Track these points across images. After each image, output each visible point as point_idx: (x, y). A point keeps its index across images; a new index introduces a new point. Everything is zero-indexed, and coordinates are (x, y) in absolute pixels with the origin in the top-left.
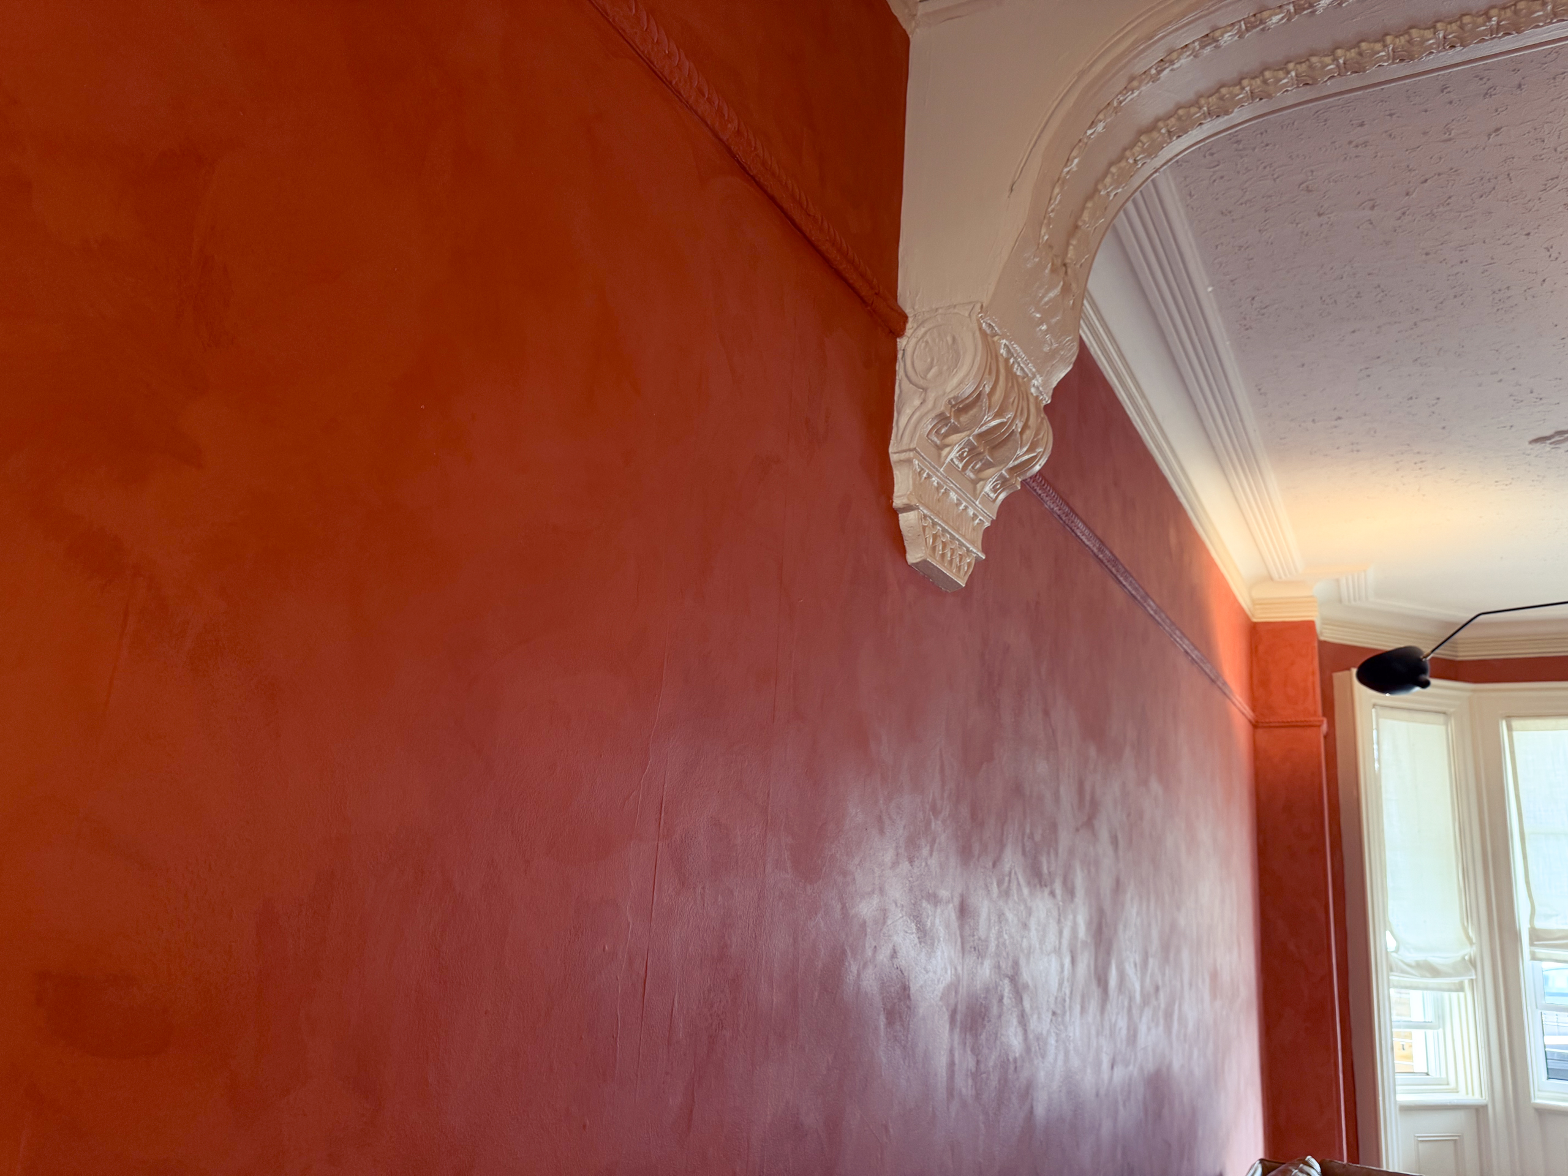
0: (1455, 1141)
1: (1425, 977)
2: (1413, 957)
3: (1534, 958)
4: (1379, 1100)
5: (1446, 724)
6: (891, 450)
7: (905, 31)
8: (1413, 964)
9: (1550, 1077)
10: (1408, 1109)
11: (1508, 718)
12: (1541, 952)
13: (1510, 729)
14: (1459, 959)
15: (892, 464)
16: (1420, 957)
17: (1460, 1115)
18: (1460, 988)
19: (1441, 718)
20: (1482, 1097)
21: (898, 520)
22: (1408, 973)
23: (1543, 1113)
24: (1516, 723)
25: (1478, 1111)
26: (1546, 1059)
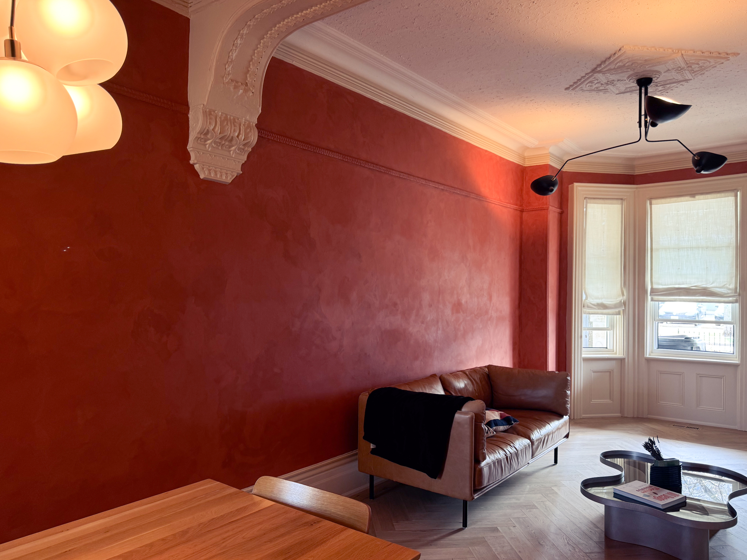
0: (610, 372)
1: (601, 309)
2: (595, 301)
3: (652, 300)
4: (572, 356)
5: (622, 204)
6: (188, 148)
7: (187, 17)
8: (596, 304)
9: (659, 347)
10: (586, 360)
11: (651, 199)
12: (656, 298)
13: (651, 204)
14: (618, 302)
15: (189, 152)
16: (599, 301)
17: (614, 362)
18: (619, 313)
19: (620, 201)
20: (624, 355)
21: (194, 167)
22: (592, 308)
23: (649, 361)
24: (654, 201)
25: (621, 361)
26: (658, 341)
